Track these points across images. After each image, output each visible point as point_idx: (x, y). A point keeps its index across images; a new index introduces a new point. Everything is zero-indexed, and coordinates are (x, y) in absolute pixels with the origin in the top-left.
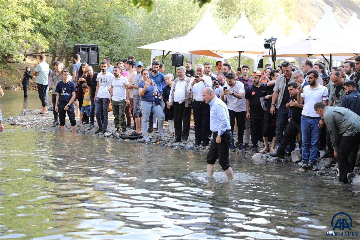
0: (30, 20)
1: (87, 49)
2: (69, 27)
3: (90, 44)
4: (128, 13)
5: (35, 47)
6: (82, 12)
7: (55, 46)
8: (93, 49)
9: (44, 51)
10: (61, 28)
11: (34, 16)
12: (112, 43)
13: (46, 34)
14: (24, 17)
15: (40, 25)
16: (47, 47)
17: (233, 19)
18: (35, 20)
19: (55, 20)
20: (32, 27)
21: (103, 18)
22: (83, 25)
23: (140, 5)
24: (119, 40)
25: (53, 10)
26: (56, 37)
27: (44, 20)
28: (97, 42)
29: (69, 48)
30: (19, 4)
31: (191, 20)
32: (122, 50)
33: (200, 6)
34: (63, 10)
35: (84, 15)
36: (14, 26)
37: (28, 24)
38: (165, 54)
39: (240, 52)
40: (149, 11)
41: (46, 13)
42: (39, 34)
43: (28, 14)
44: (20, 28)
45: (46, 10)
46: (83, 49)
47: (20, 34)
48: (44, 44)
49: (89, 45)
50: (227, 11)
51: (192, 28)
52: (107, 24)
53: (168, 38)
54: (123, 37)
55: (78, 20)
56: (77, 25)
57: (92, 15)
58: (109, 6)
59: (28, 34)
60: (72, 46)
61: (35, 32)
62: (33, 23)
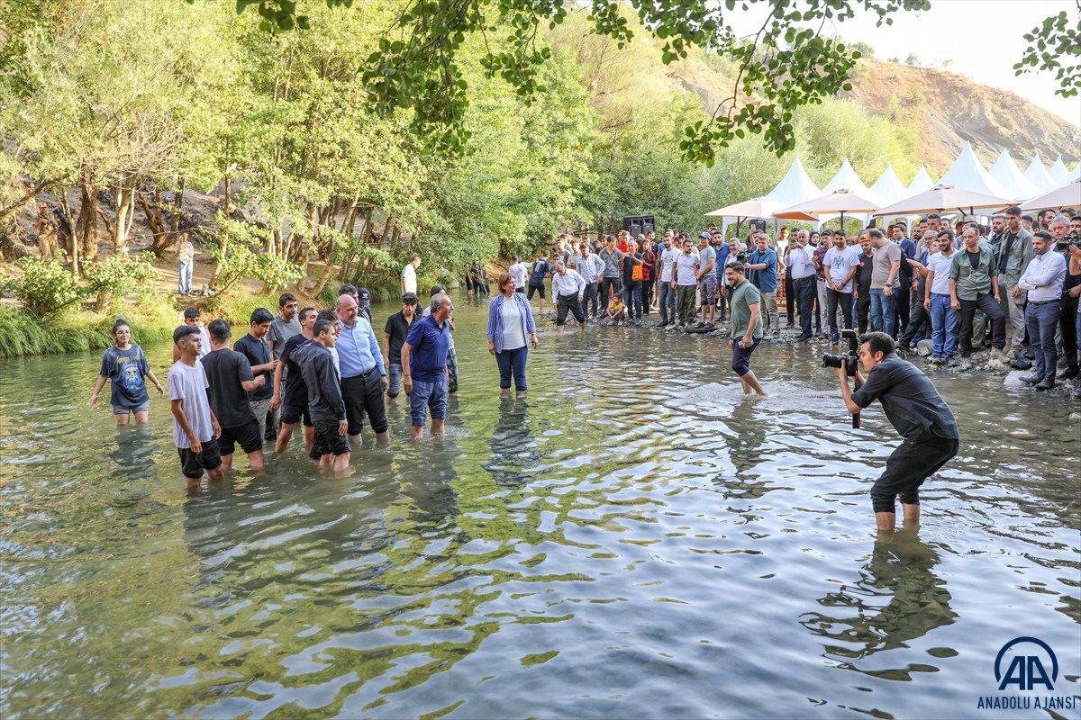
0: (570, 190)
1: (640, 222)
2: (617, 196)
3: (644, 214)
4: (691, 172)
5: (577, 223)
6: (632, 176)
7: (602, 221)
8: (647, 221)
9: (588, 227)
10: (608, 197)
11: (575, 186)
12: (672, 211)
13: (589, 206)
14: (563, 189)
15: (582, 197)
16: (591, 223)
17: (831, 168)
18: (576, 191)
19: (600, 189)
20: (573, 200)
21: (659, 181)
22: (634, 192)
23: (698, 159)
24: (680, 207)
25: (598, 177)
26: (602, 209)
27: (587, 189)
28: (653, 212)
29: (619, 222)
30: (557, 174)
31: (774, 173)
32: (686, 219)
33: (779, 155)
34: (610, 176)
35: (636, 179)
36: (552, 200)
37: (568, 197)
38: (741, 220)
39: (842, 212)
40: (710, 165)
41: (588, 181)
42: (581, 207)
43: (568, 184)
44: (560, 202)
45: (589, 177)
46: (635, 222)
47: (559, 209)
48: (587, 219)
49: (642, 215)
50: (823, 158)
51: (774, 186)
52: (664, 187)
53: (744, 200)
54: (685, 203)
55: (628, 185)
56: (627, 193)
57: (645, 179)
58: (666, 166)
59: (569, 208)
60: (621, 219)
61: (576, 205)
62: (574, 194)
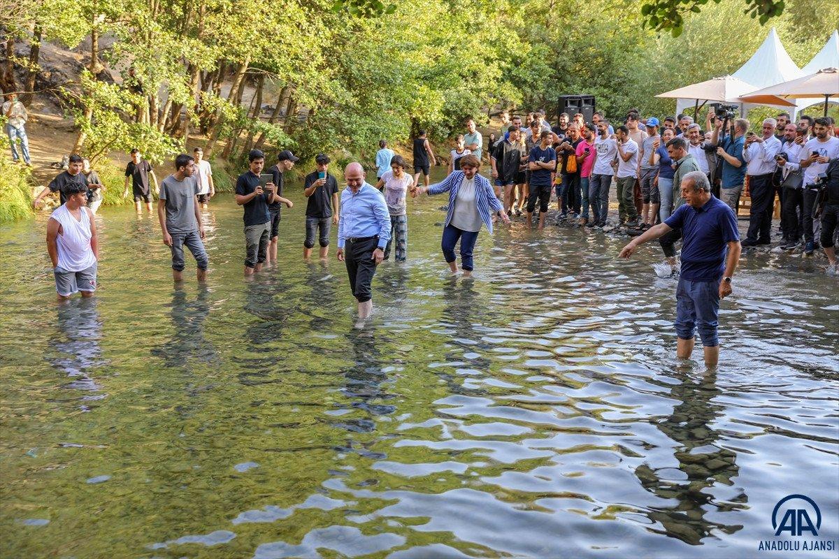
0: (496, 63)
1: (577, 102)
2: (551, 71)
3: (583, 94)
4: (640, 45)
5: (502, 103)
6: (571, 48)
7: (531, 100)
8: (586, 102)
9: (515, 107)
10: (540, 73)
11: (502, 57)
12: (615, 91)
13: (518, 83)
14: (488, 61)
15: (509, 70)
16: (519, 102)
17: (814, 43)
18: (503, 64)
19: (532, 62)
20: (500, 75)
21: (602, 55)
22: (573, 67)
23: (662, 27)
24: (626, 87)
25: (530, 48)
26: (533, 87)
27: (516, 62)
28: (593, 92)
29: (551, 102)
30: (482, 42)
31: (744, 48)
32: (631, 101)
33: (762, 22)
34: (544, 47)
35: (574, 51)
36: (475, 74)
37: (494, 70)
38: (699, 104)
39: (827, 96)
40: (676, 35)
41: (518, 53)
42: (508, 83)
43: (494, 55)
44: (483, 77)
45: (519, 48)
46: (572, 103)
47: (482, 85)
48: (515, 97)
49: (581, 95)
50: (805, 30)
51: (743, 63)
52: (609, 62)
53: (703, 80)
54: (633, 81)
55: (565, 59)
56: (563, 68)
57: (585, 51)
58: (611, 36)
59: (494, 84)
60: (555, 99)
61: (503, 80)
62: (500, 68)
